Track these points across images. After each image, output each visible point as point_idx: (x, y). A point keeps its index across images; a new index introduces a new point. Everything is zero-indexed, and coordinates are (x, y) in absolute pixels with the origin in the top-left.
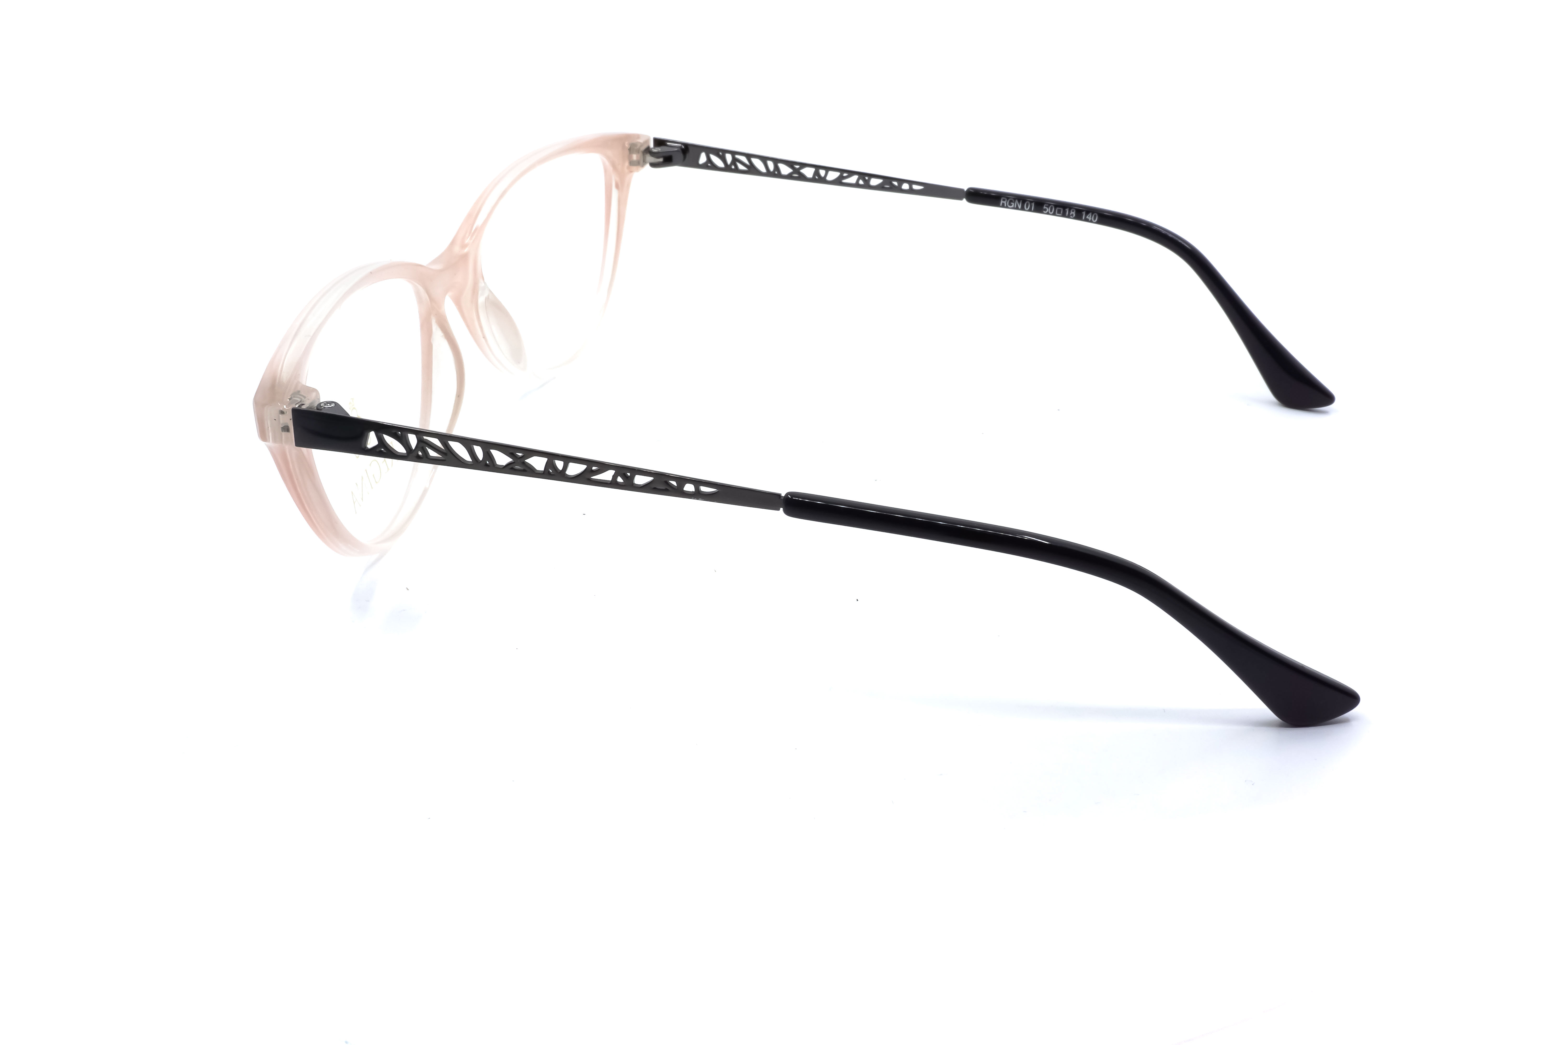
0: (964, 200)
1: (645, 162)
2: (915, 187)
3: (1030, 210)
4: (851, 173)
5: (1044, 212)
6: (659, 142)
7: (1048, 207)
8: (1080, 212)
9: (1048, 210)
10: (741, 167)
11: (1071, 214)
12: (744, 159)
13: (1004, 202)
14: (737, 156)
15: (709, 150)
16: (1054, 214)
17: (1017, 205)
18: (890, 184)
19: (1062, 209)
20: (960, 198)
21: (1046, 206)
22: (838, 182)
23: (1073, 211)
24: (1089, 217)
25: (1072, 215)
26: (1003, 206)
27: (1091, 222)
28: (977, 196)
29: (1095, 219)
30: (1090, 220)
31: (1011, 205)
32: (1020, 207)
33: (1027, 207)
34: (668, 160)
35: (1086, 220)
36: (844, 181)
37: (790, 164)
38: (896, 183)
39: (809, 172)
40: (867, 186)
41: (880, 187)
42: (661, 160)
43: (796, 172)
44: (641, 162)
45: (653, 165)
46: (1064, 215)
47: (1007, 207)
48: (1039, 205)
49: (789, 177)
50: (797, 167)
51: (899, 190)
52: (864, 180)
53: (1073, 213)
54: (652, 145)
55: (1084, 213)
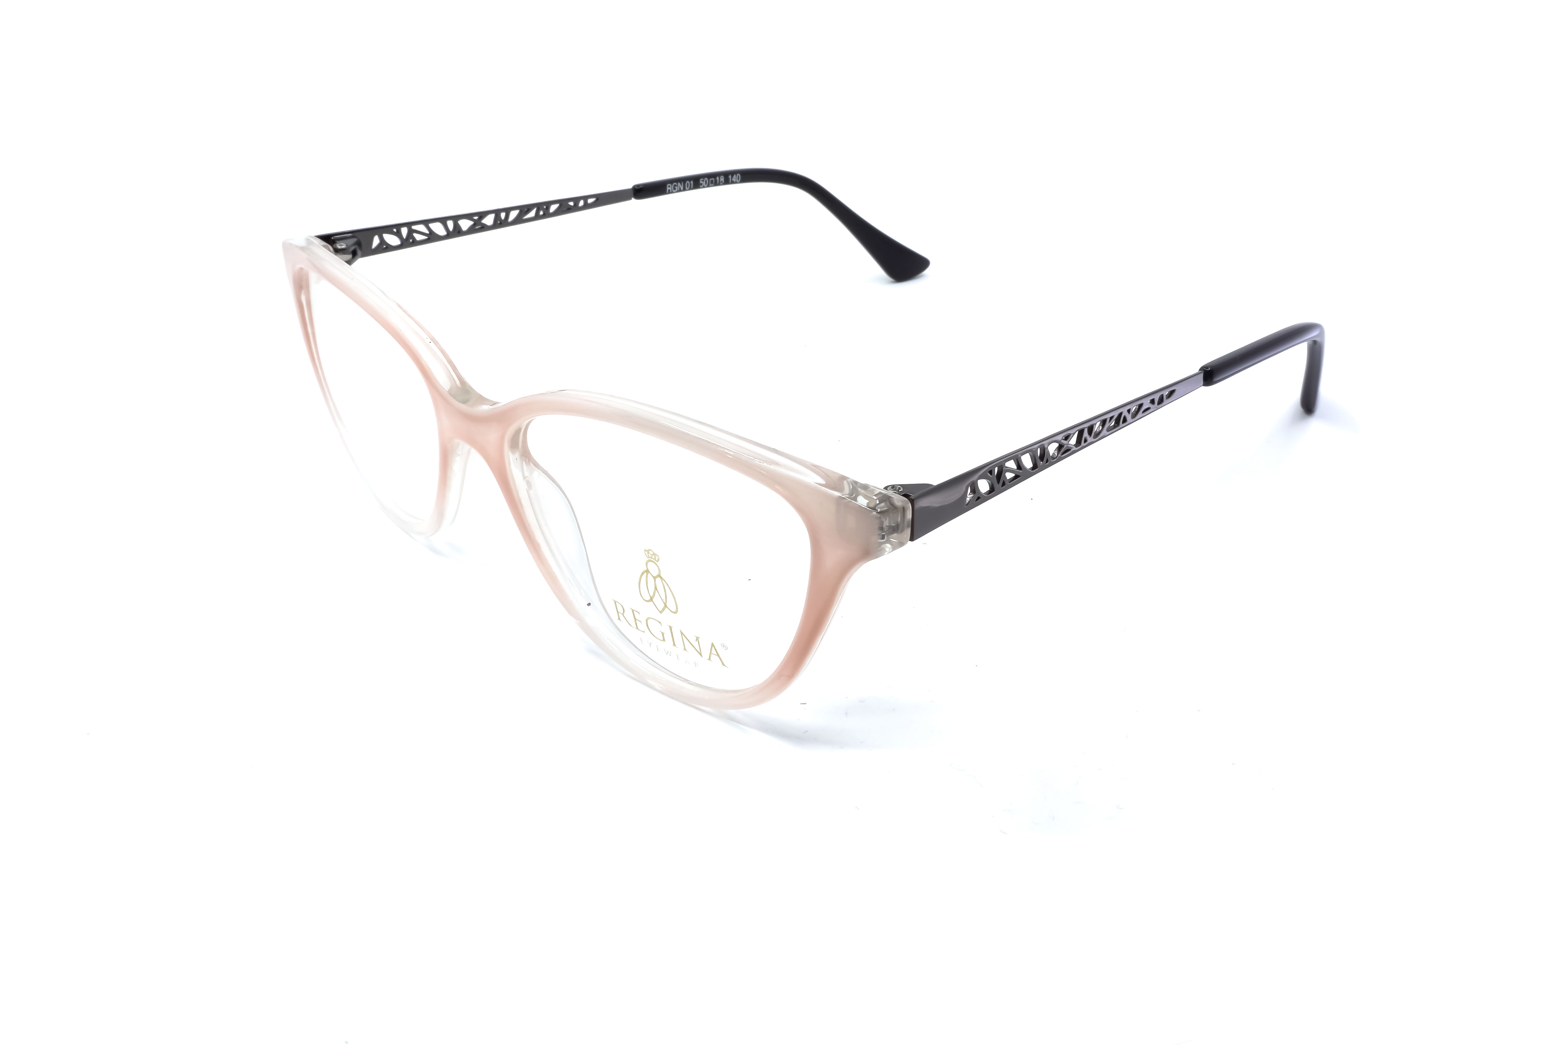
0: (633, 199)
2: (590, 201)
3: (690, 189)
4: (531, 207)
5: (701, 186)
7: (703, 181)
8: (726, 177)
9: (703, 184)
10: (418, 237)
12: (421, 228)
13: (669, 188)
14: (414, 227)
15: (381, 231)
16: (708, 186)
17: (680, 188)
18: (568, 206)
19: (713, 180)
20: (629, 198)
22: (519, 220)
24: (733, 179)
25: (722, 181)
26: (670, 192)
27: (736, 183)
28: (643, 191)
29: (738, 180)
30: (734, 181)
31: (675, 189)
32: (682, 189)
33: (687, 187)
35: (731, 183)
36: (525, 217)
37: (470, 217)
38: (571, 204)
39: (489, 220)
40: (547, 214)
41: (558, 212)
43: (477, 223)
46: (715, 184)
47: (672, 192)
48: (695, 182)
49: (472, 230)
50: (476, 218)
51: (575, 208)
52: (543, 210)
53: (722, 179)
55: (730, 177)
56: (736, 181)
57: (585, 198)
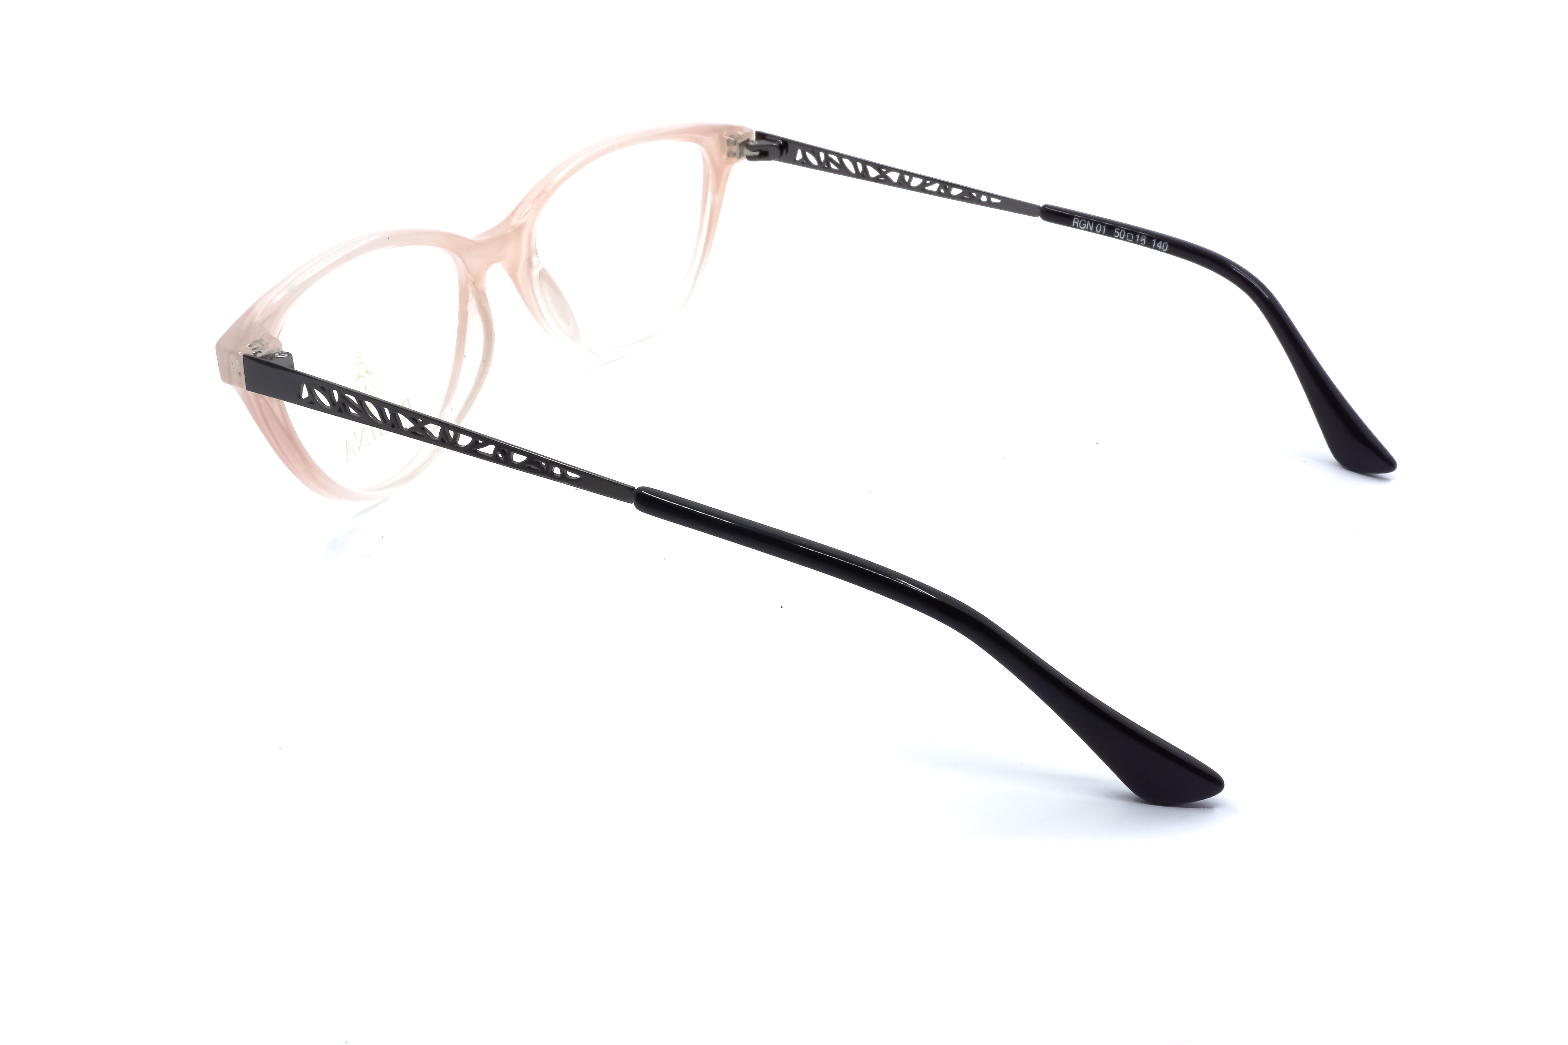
0: (1040, 217)
1: (741, 155)
2: (994, 200)
3: (1101, 233)
4: (934, 181)
5: (1115, 236)
6: (760, 136)
7: (1119, 231)
8: (1151, 239)
9: (1119, 234)
10: (833, 166)
11: (1141, 240)
12: (835, 158)
13: (1076, 222)
14: (830, 156)
15: (805, 148)
16: (1125, 239)
17: (1089, 227)
18: (970, 195)
19: (1133, 235)
20: (1035, 215)
21: (1117, 231)
22: (921, 189)
23: (1144, 238)
24: (1159, 245)
25: (1143, 242)
26: (1075, 227)
27: (1161, 250)
28: (1052, 214)
29: (1165, 248)
30: (1160, 248)
31: (1083, 226)
32: (1091, 229)
33: (1098, 230)
34: (763, 155)
35: (1156, 248)
36: (927, 188)
37: (878, 167)
38: (975, 195)
39: (894, 176)
40: (948, 195)
41: (959, 198)
42: (757, 153)
43: (883, 175)
44: (738, 154)
45: (750, 158)
46: (1134, 241)
47: (1079, 228)
48: (1110, 228)
49: (876, 180)
50: (884, 170)
51: (978, 202)
52: (945, 189)
53: (1144, 240)
54: (754, 138)
55: (1154, 241)
56: (1162, 249)
57: (989, 195)
